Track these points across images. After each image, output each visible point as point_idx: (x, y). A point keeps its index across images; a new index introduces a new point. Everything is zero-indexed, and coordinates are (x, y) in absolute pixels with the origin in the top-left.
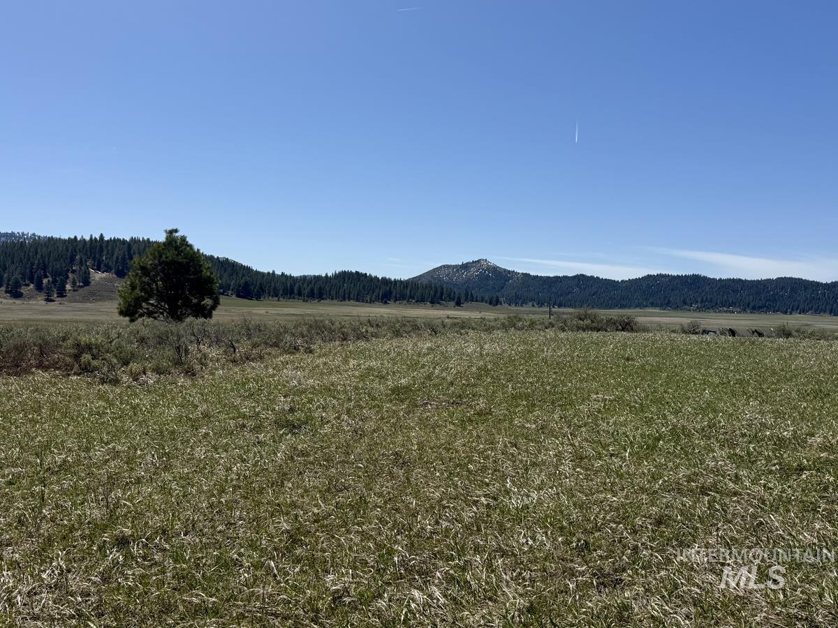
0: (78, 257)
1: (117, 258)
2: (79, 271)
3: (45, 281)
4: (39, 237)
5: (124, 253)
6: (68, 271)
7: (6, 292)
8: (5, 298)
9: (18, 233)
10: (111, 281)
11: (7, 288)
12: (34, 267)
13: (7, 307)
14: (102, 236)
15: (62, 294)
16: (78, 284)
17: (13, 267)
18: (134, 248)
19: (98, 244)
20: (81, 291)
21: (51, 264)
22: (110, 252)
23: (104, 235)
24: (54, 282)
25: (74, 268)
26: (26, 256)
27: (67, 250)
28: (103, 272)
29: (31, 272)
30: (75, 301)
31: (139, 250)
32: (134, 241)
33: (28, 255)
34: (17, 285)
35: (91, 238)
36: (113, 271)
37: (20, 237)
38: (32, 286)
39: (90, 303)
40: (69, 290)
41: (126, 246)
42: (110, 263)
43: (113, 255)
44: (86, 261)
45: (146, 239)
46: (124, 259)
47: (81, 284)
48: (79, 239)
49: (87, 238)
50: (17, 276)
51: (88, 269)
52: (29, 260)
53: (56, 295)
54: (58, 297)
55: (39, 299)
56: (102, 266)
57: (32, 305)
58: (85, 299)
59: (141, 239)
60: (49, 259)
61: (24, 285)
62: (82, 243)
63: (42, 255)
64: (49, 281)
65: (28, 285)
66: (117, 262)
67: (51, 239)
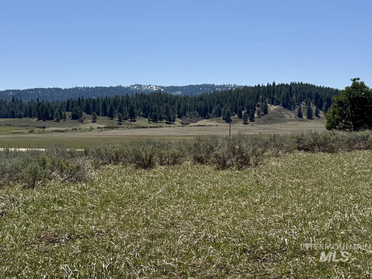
0: (260, 97)
1: (283, 96)
2: (262, 106)
3: (243, 112)
4: (238, 86)
5: (288, 93)
6: (255, 105)
7: (223, 119)
8: (223, 123)
10: (280, 111)
11: (224, 117)
12: (237, 104)
13: (224, 128)
14: (274, 83)
15: (252, 120)
16: (261, 113)
17: (226, 105)
18: (293, 88)
19: (272, 88)
20: (263, 117)
21: (246, 102)
22: (279, 92)
23: (275, 82)
24: (248, 112)
25: (258, 104)
27: (255, 93)
28: (275, 105)
29: (236, 107)
30: (260, 124)
31: (296, 90)
32: (293, 84)
33: (234, 97)
34: (229, 115)
35: (268, 84)
36: (281, 104)
37: (228, 87)
38: (236, 115)
39: (269, 124)
40: (256, 117)
41: (288, 88)
42: (279, 100)
43: (280, 94)
44: (265, 100)
45: (300, 82)
46: (287, 96)
47: (263, 113)
48: (261, 86)
49: (266, 85)
50: (229, 110)
51: (266, 104)
52: (234, 101)
53: (249, 121)
54: (250, 121)
55: (240, 123)
56: (274, 102)
57: (237, 126)
58: (265, 122)
59: (297, 83)
60: (245, 98)
61: (232, 115)
62: (263, 88)
63: (241, 97)
64: (245, 112)
65: (234, 115)
66: (283, 99)
67: (245, 87)
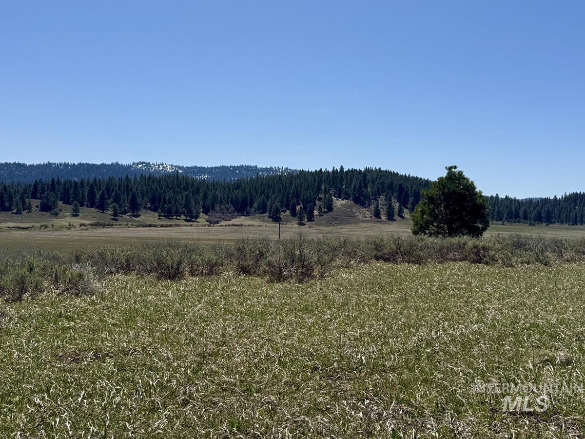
0: (323, 187)
1: (355, 186)
2: (325, 199)
3: (298, 208)
4: (291, 170)
5: (361, 182)
6: (315, 199)
7: (269, 217)
8: (268, 222)
9: (275, 167)
10: (350, 207)
11: (270, 213)
12: (290, 196)
13: (271, 229)
14: (342, 168)
15: (311, 219)
16: (323, 210)
17: (274, 197)
18: (369, 177)
19: (339, 175)
20: (325, 216)
21: (302, 193)
22: (349, 181)
23: (344, 167)
24: (305, 208)
25: (320, 196)
26: (284, 187)
27: (315, 180)
28: (343, 199)
29: (287, 200)
30: (321, 225)
31: (372, 179)
32: (368, 171)
33: (286, 186)
34: (277, 211)
35: (333, 169)
36: (351, 198)
37: (277, 171)
38: (288, 212)
39: (333, 226)
40: (317, 215)
41: (362, 176)
42: (349, 192)
43: (351, 184)
44: (329, 191)
45: (378, 168)
46: (360, 187)
47: (326, 210)
48: (323, 171)
49: (331, 170)
50: (277, 204)
51: (331, 197)
52: (285, 191)
53: (306, 220)
54: (308, 221)
55: (294, 223)
56: (342, 194)
57: (288, 227)
58: (329, 223)
59: (374, 169)
60: (301, 188)
61: (282, 211)
62: (326, 174)
63: (296, 185)
64: (301, 207)
65: (285, 211)
66: (354, 190)
67: (302, 172)
